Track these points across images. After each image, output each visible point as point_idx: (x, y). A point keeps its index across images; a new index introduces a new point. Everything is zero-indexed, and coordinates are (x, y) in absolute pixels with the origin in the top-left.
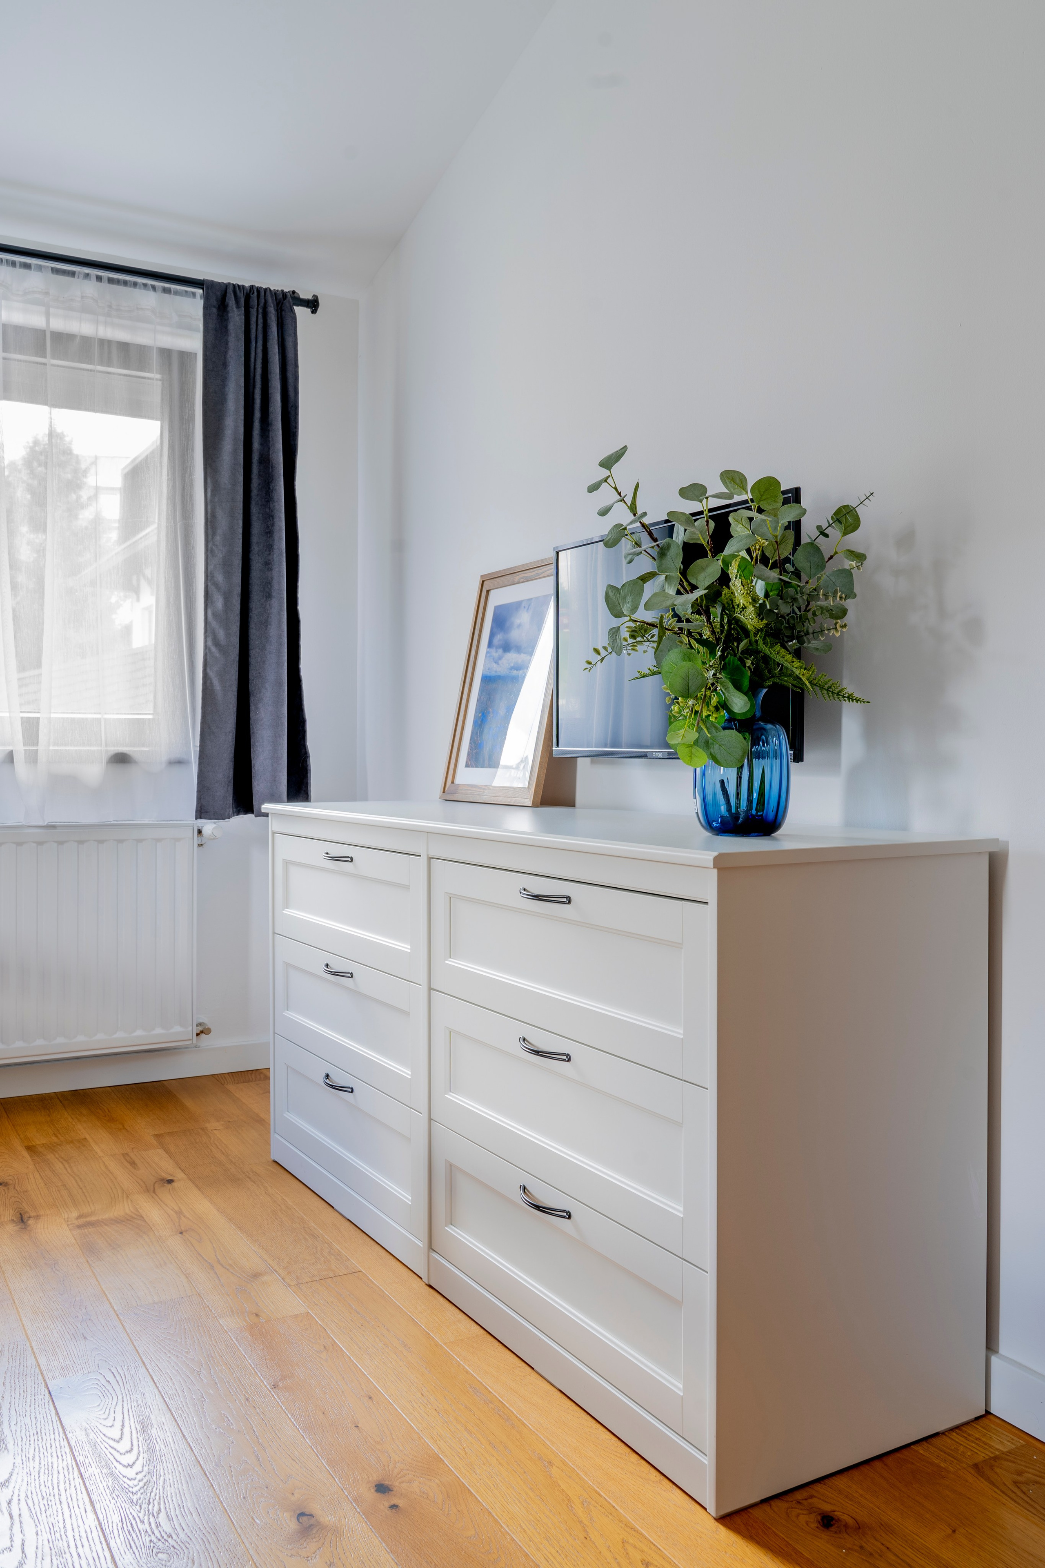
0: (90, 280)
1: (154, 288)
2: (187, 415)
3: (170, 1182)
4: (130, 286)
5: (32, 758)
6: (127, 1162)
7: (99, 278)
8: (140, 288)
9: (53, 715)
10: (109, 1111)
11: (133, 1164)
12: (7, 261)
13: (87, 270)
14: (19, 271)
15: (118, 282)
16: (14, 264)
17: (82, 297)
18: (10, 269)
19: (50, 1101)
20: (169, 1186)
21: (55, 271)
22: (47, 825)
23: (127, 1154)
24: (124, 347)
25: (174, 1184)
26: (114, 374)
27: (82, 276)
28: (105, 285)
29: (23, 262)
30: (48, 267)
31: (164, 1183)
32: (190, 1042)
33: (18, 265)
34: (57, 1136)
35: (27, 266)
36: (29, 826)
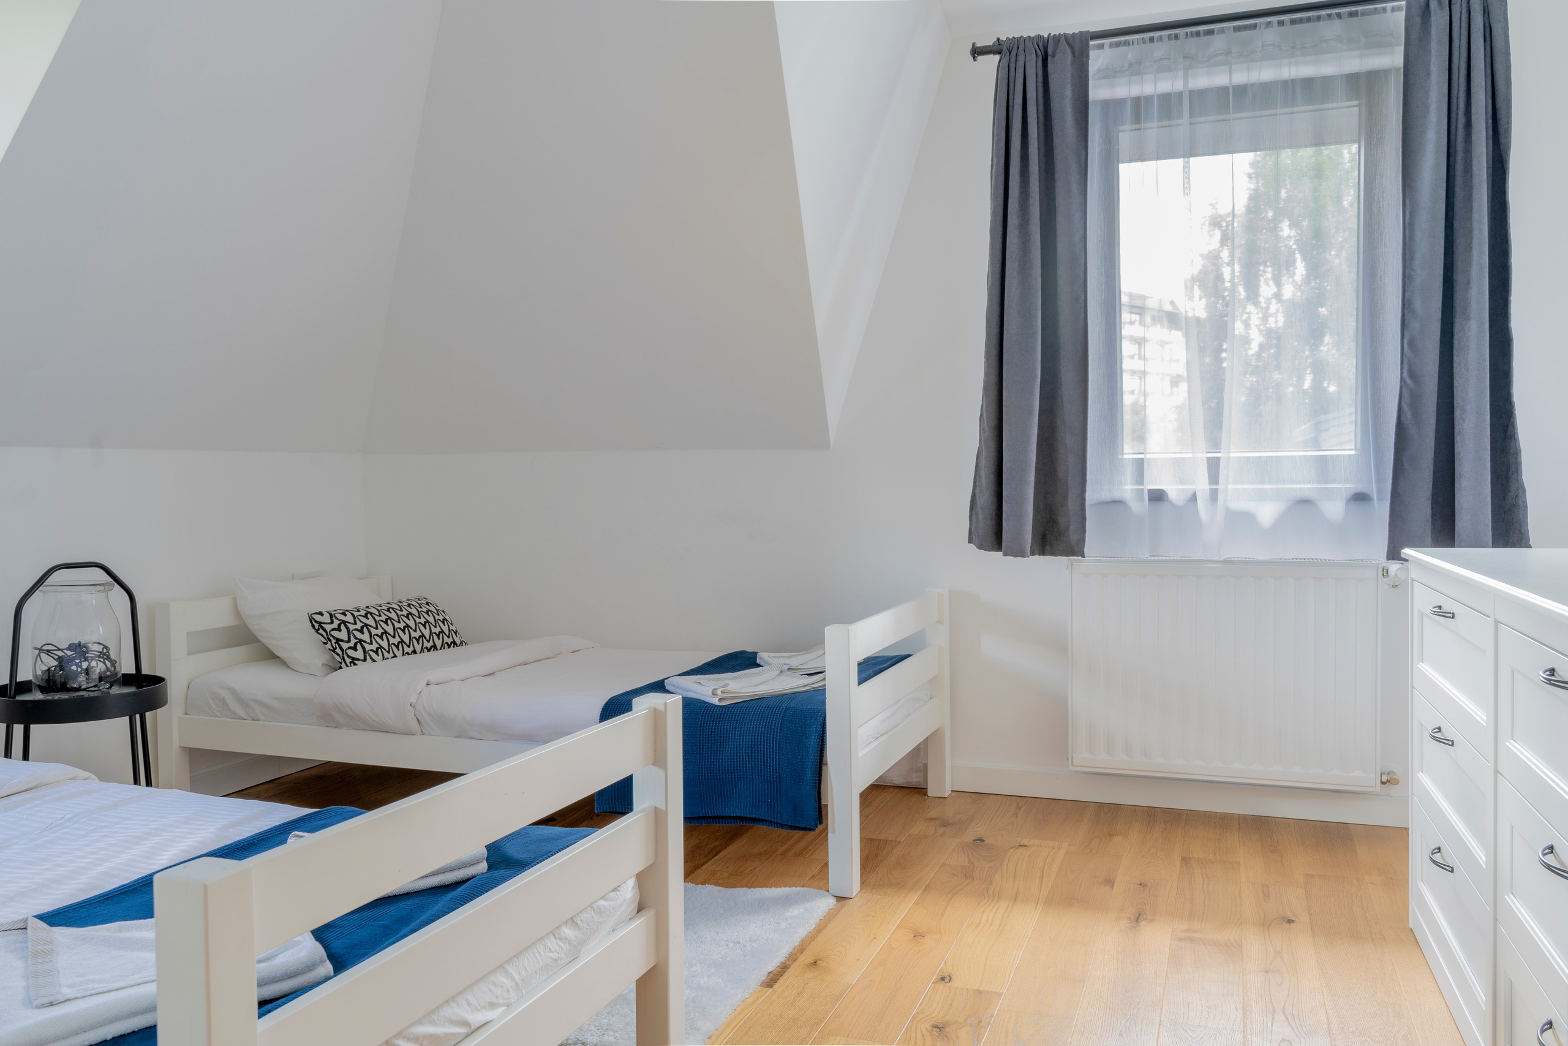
0: (1272, 27)
1: (1339, 16)
2: (1375, 140)
3: (1290, 921)
4: (1314, 21)
5: (1214, 495)
6: (1263, 892)
7: (1281, 23)
8: (1324, 20)
9: (1232, 455)
10: (1277, 842)
11: (1267, 896)
12: (1191, 33)
13: (1268, 19)
14: (1203, 39)
15: (1301, 21)
16: (1198, 34)
17: (1263, 46)
18: (1195, 39)
19: (1229, 821)
20: (1286, 925)
21: (1237, 29)
22: (1224, 560)
23: (1267, 886)
24: (1308, 83)
25: (1292, 925)
26: (1298, 112)
27: (1263, 26)
28: (1288, 28)
29: (1207, 30)
30: (1230, 27)
31: (1284, 921)
32: (1373, 790)
33: (1202, 34)
34: (1215, 855)
35: (1210, 32)
36: (1206, 561)
